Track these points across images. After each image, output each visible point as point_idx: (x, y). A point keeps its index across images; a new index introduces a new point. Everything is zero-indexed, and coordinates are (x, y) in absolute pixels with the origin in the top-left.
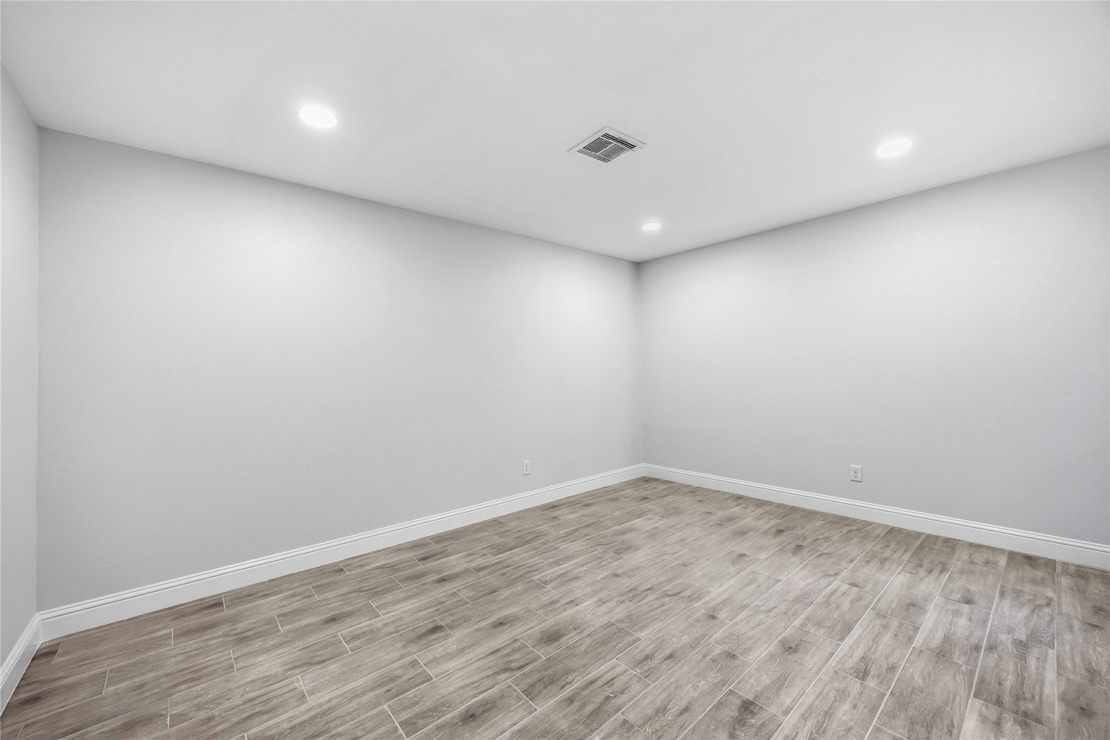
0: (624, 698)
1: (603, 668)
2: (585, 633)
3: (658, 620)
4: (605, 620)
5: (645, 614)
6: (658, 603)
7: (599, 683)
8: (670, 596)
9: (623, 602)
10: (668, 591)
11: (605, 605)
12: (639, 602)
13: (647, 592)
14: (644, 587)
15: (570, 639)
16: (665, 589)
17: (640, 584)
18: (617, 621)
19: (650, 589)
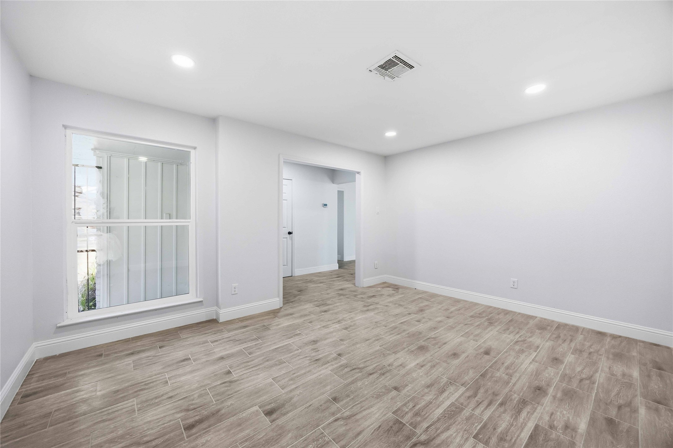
0: (386, 331)
1: (395, 337)
2: (407, 349)
3: (369, 354)
4: (398, 355)
5: (376, 357)
6: (368, 363)
7: (396, 334)
8: (358, 368)
9: (389, 365)
10: (359, 372)
11: (400, 363)
12: (379, 365)
13: (373, 372)
14: (375, 376)
15: (413, 347)
16: (360, 374)
17: (378, 378)
18: (391, 354)
19: (371, 374)
